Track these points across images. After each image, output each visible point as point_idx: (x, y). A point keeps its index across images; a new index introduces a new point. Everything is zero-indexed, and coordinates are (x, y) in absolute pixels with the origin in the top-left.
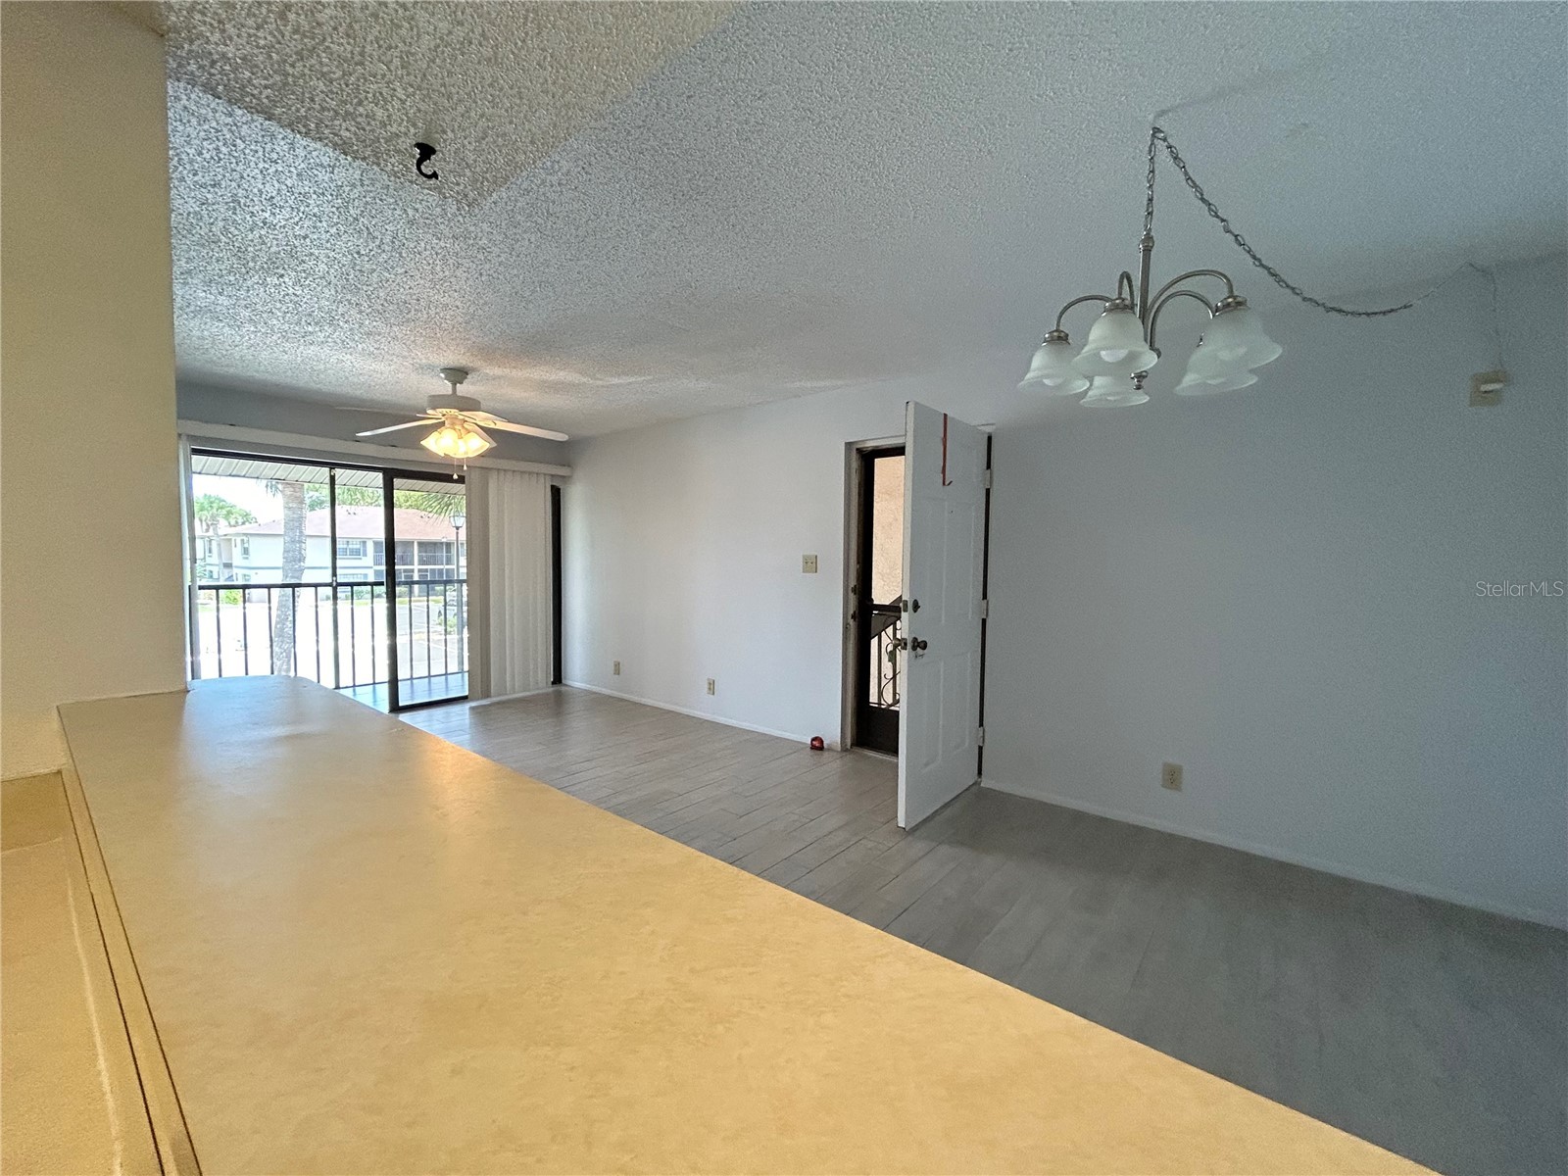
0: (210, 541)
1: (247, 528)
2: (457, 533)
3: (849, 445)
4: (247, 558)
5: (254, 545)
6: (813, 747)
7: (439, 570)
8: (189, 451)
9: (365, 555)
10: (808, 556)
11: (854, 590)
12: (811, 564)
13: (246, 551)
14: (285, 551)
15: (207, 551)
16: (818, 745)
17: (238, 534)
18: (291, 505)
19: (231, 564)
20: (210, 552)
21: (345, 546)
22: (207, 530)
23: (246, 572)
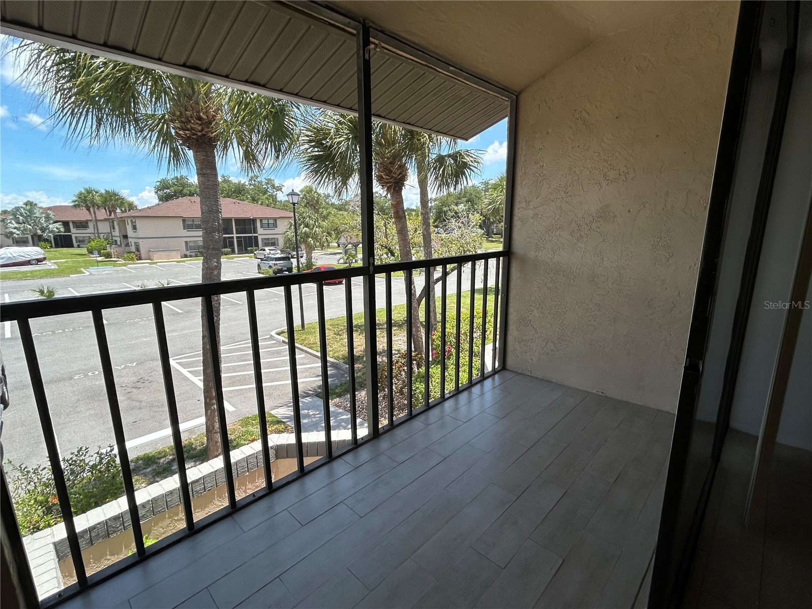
0: (113, 222)
1: (132, 213)
4: (136, 232)
5: (139, 223)
13: (134, 228)
15: (112, 228)
17: (128, 217)
19: (127, 236)
20: (114, 229)
21: (192, 223)
22: (110, 215)
23: (137, 240)
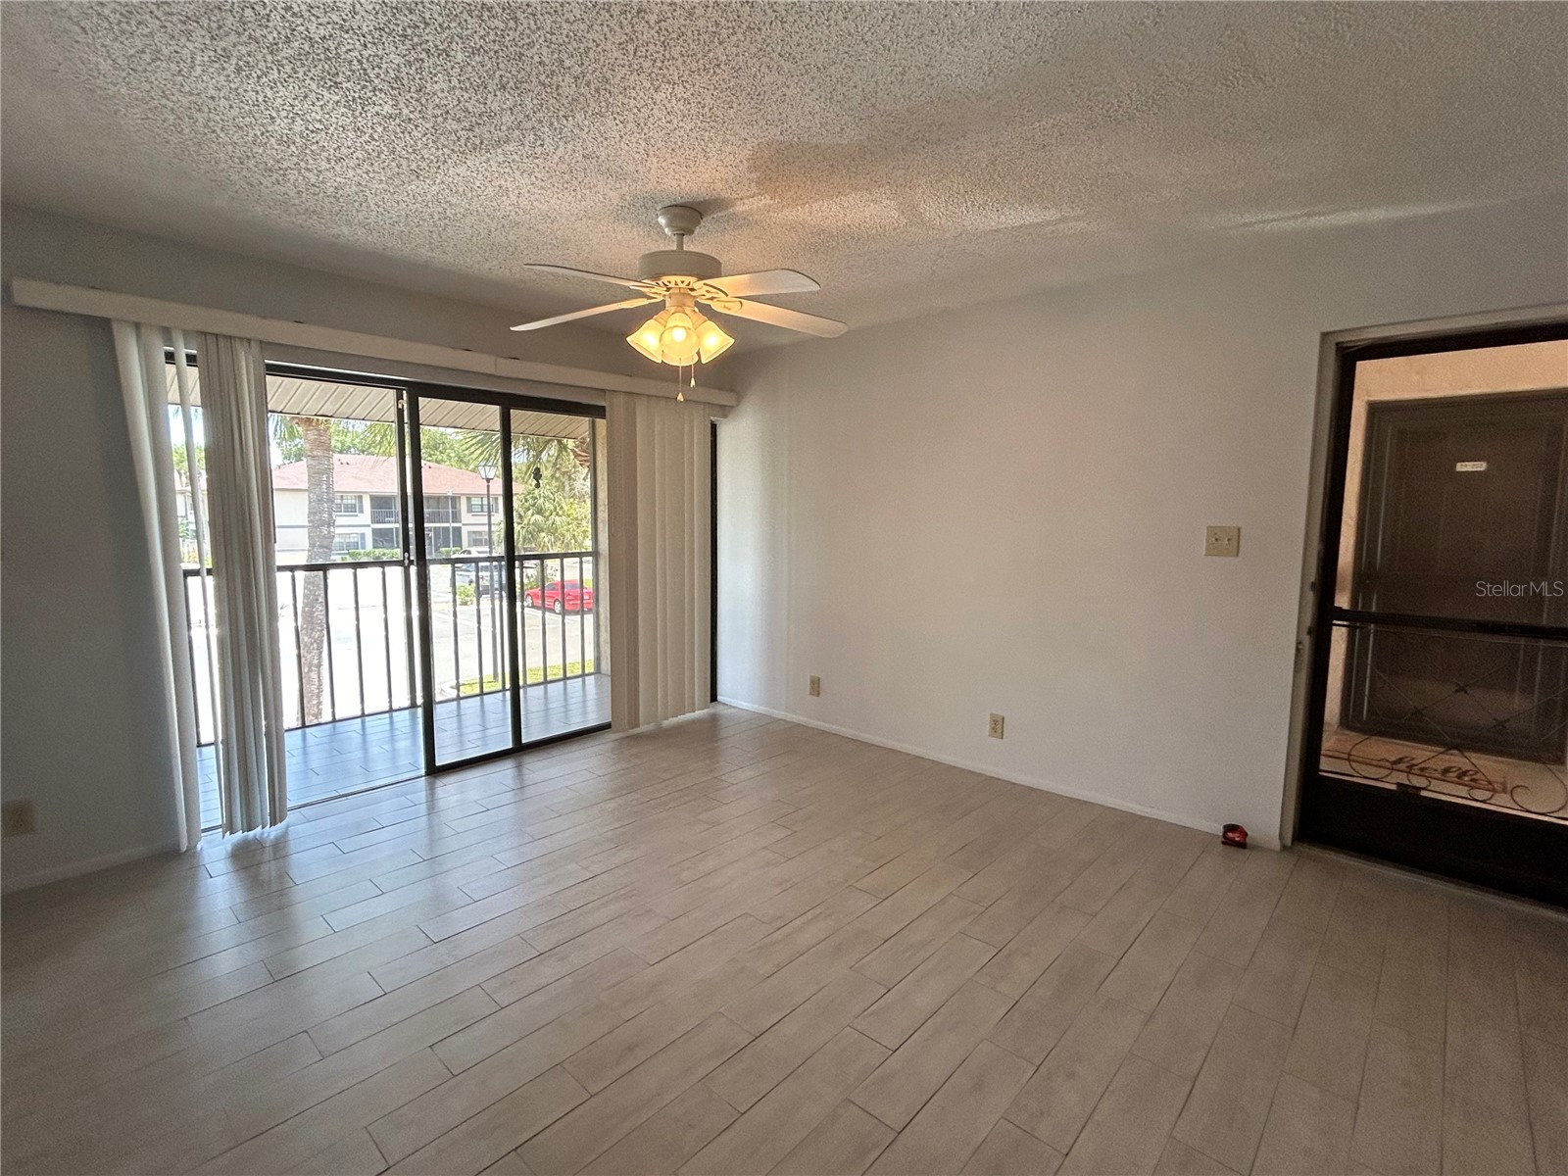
2: (488, 486)
3: (1325, 336)
6: (1227, 842)
7: (443, 528)
8: (263, 369)
9: (361, 511)
10: (1223, 529)
11: (1313, 585)
12: (1225, 542)
14: (310, 513)
16: (1235, 838)
18: (315, 453)
